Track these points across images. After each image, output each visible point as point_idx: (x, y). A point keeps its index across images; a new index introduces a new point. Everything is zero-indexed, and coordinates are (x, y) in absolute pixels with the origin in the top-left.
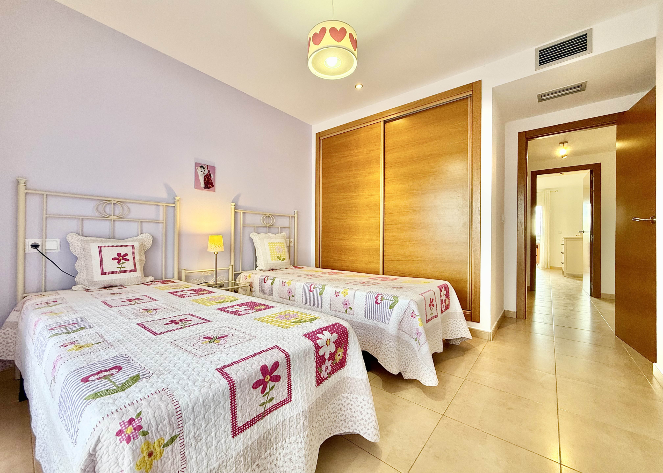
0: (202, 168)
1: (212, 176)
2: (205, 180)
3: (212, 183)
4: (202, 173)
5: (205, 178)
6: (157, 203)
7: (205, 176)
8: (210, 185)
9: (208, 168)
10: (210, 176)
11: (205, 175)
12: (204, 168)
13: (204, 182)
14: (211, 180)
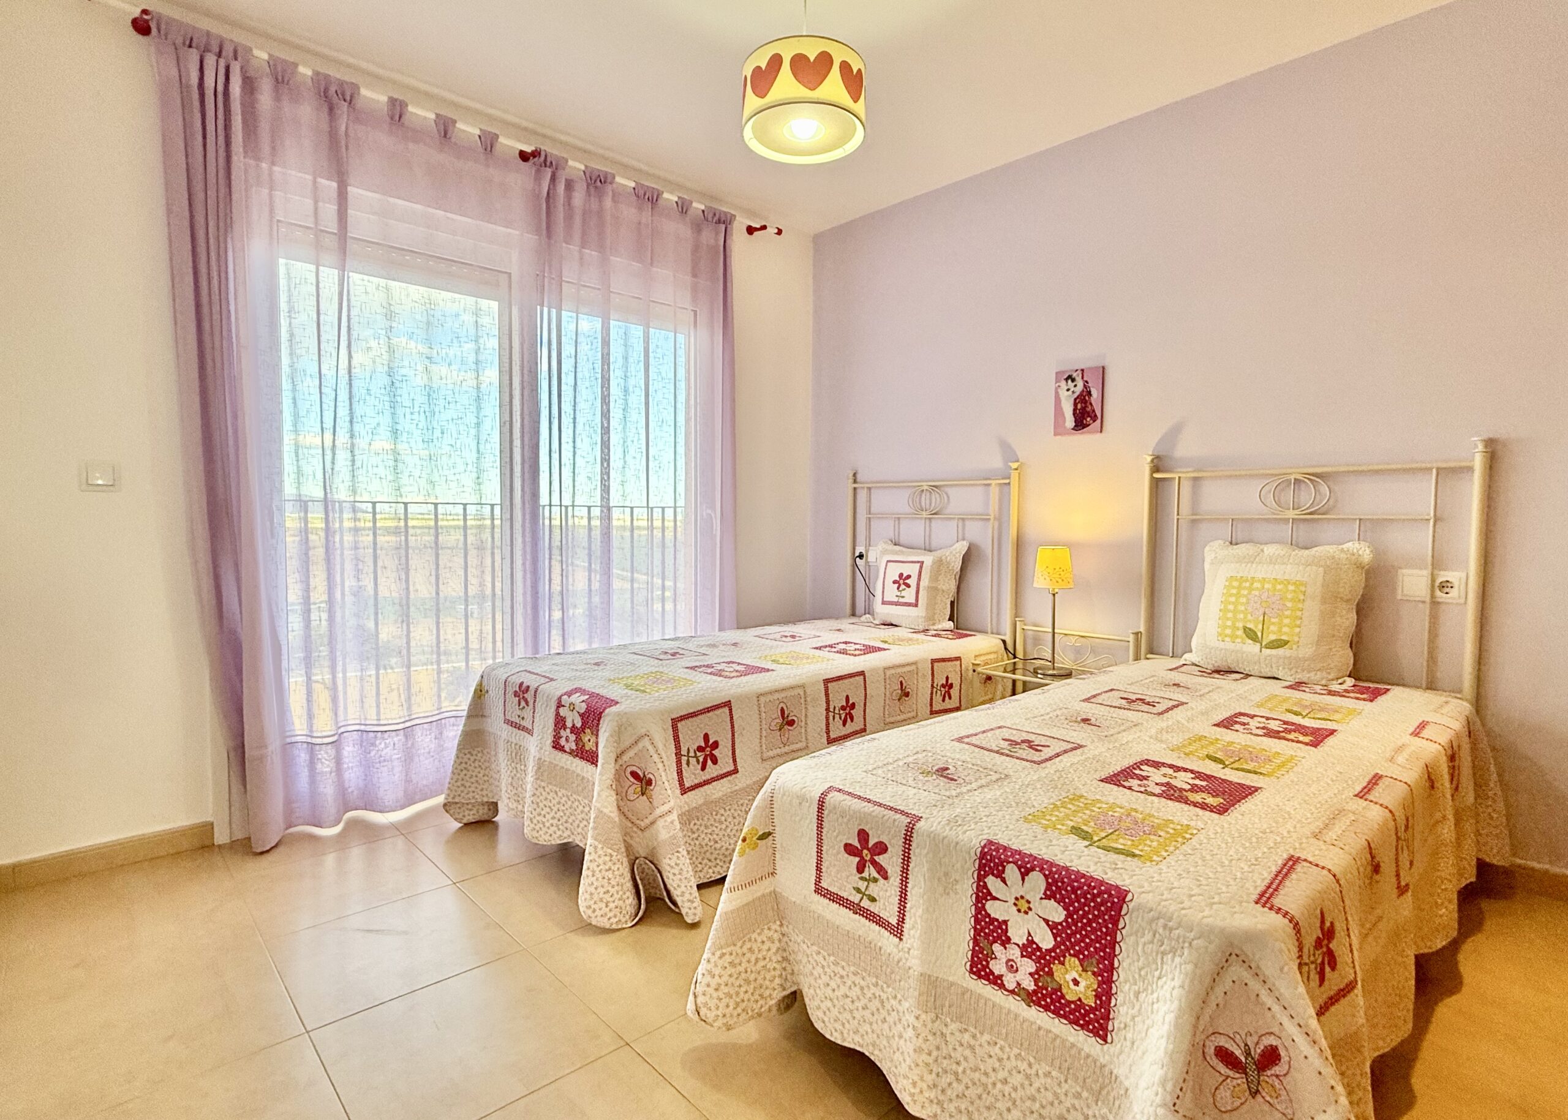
0: (1070, 381)
1: (1095, 394)
2: (1075, 410)
3: (1094, 411)
4: (1070, 392)
5: (1075, 405)
6: (984, 479)
7: (1075, 399)
8: (1088, 419)
9: (1083, 378)
10: (1089, 394)
11: (1076, 395)
12: (1073, 380)
13: (1074, 414)
14: (1091, 404)
